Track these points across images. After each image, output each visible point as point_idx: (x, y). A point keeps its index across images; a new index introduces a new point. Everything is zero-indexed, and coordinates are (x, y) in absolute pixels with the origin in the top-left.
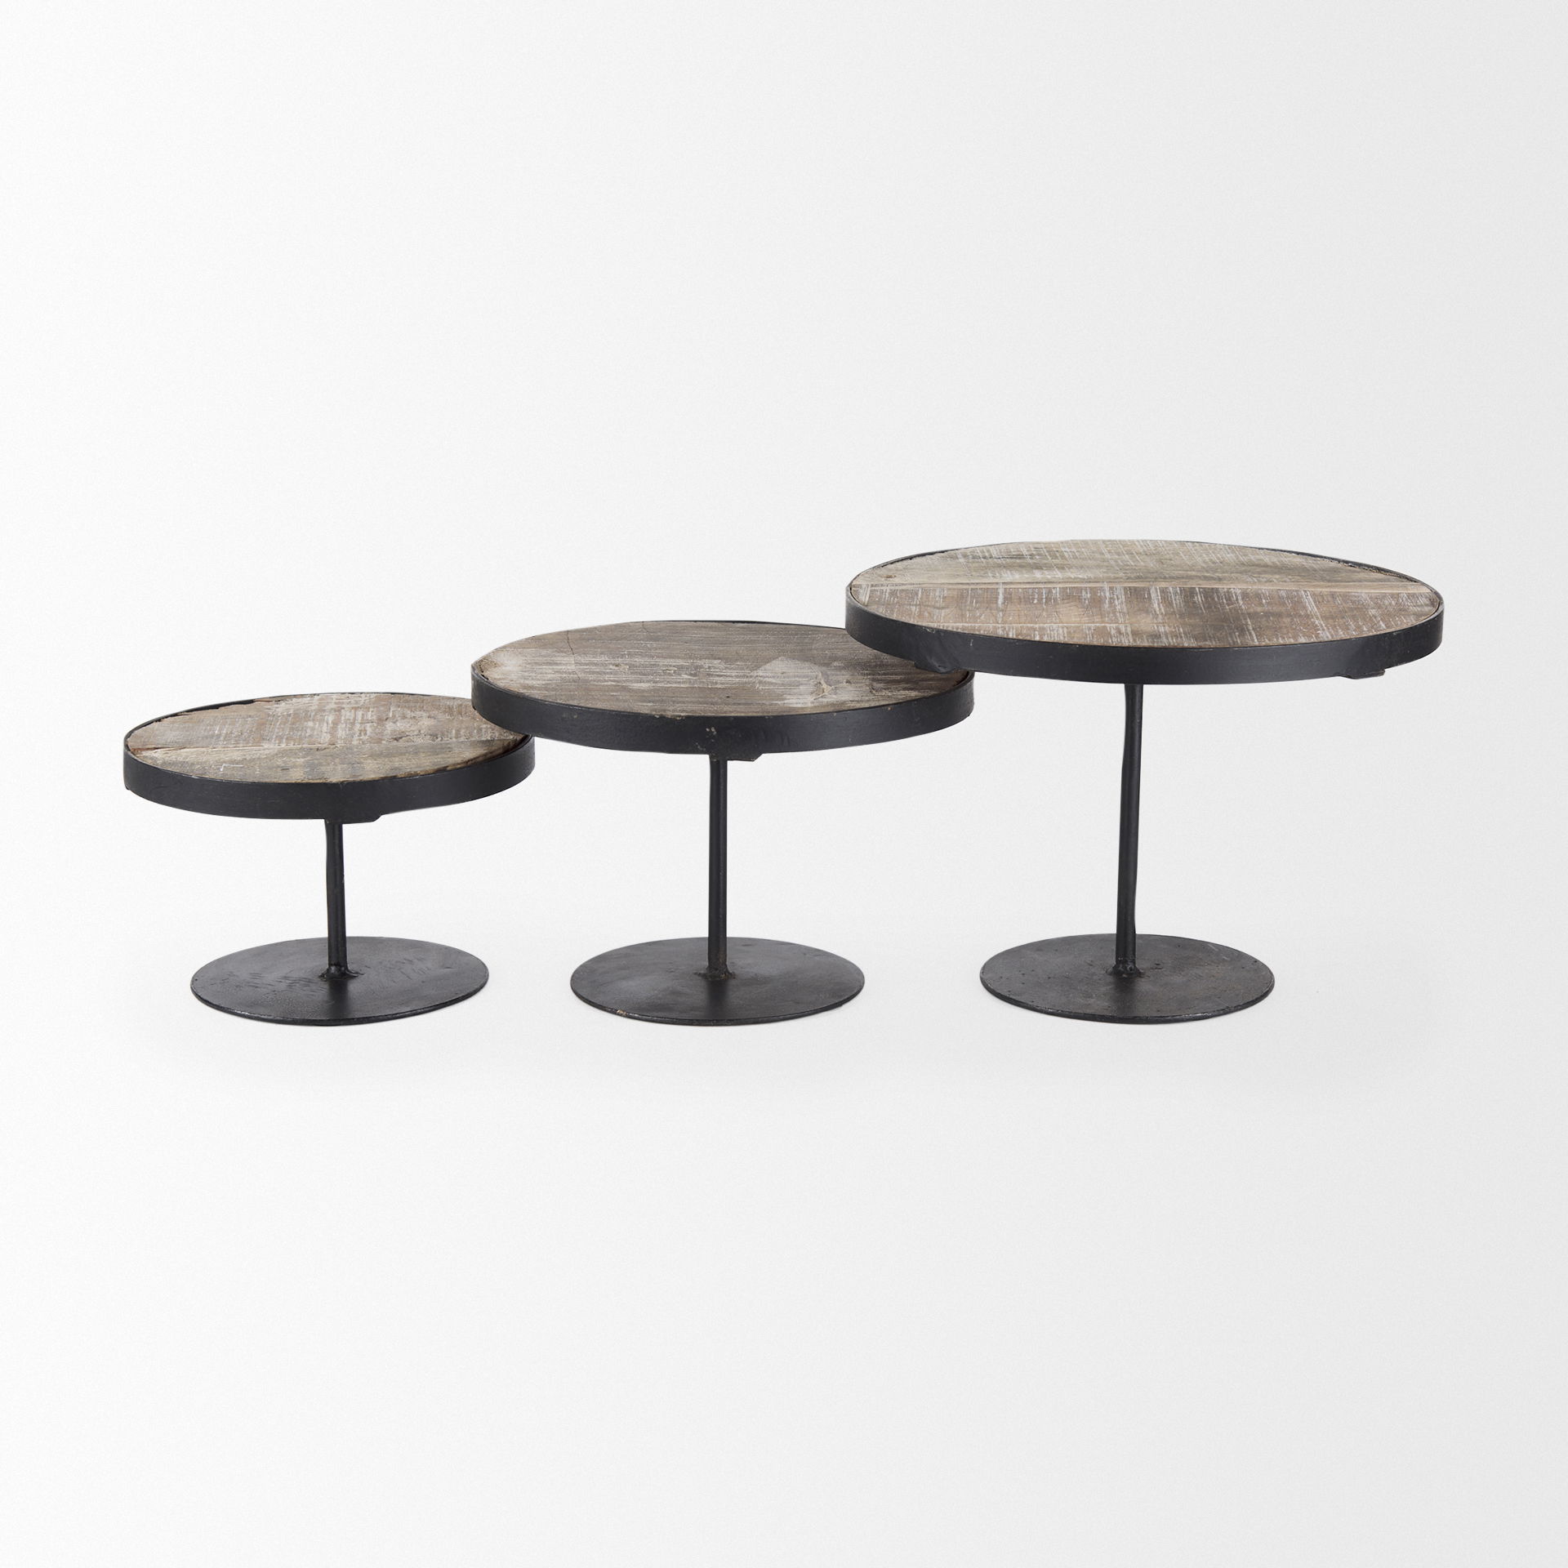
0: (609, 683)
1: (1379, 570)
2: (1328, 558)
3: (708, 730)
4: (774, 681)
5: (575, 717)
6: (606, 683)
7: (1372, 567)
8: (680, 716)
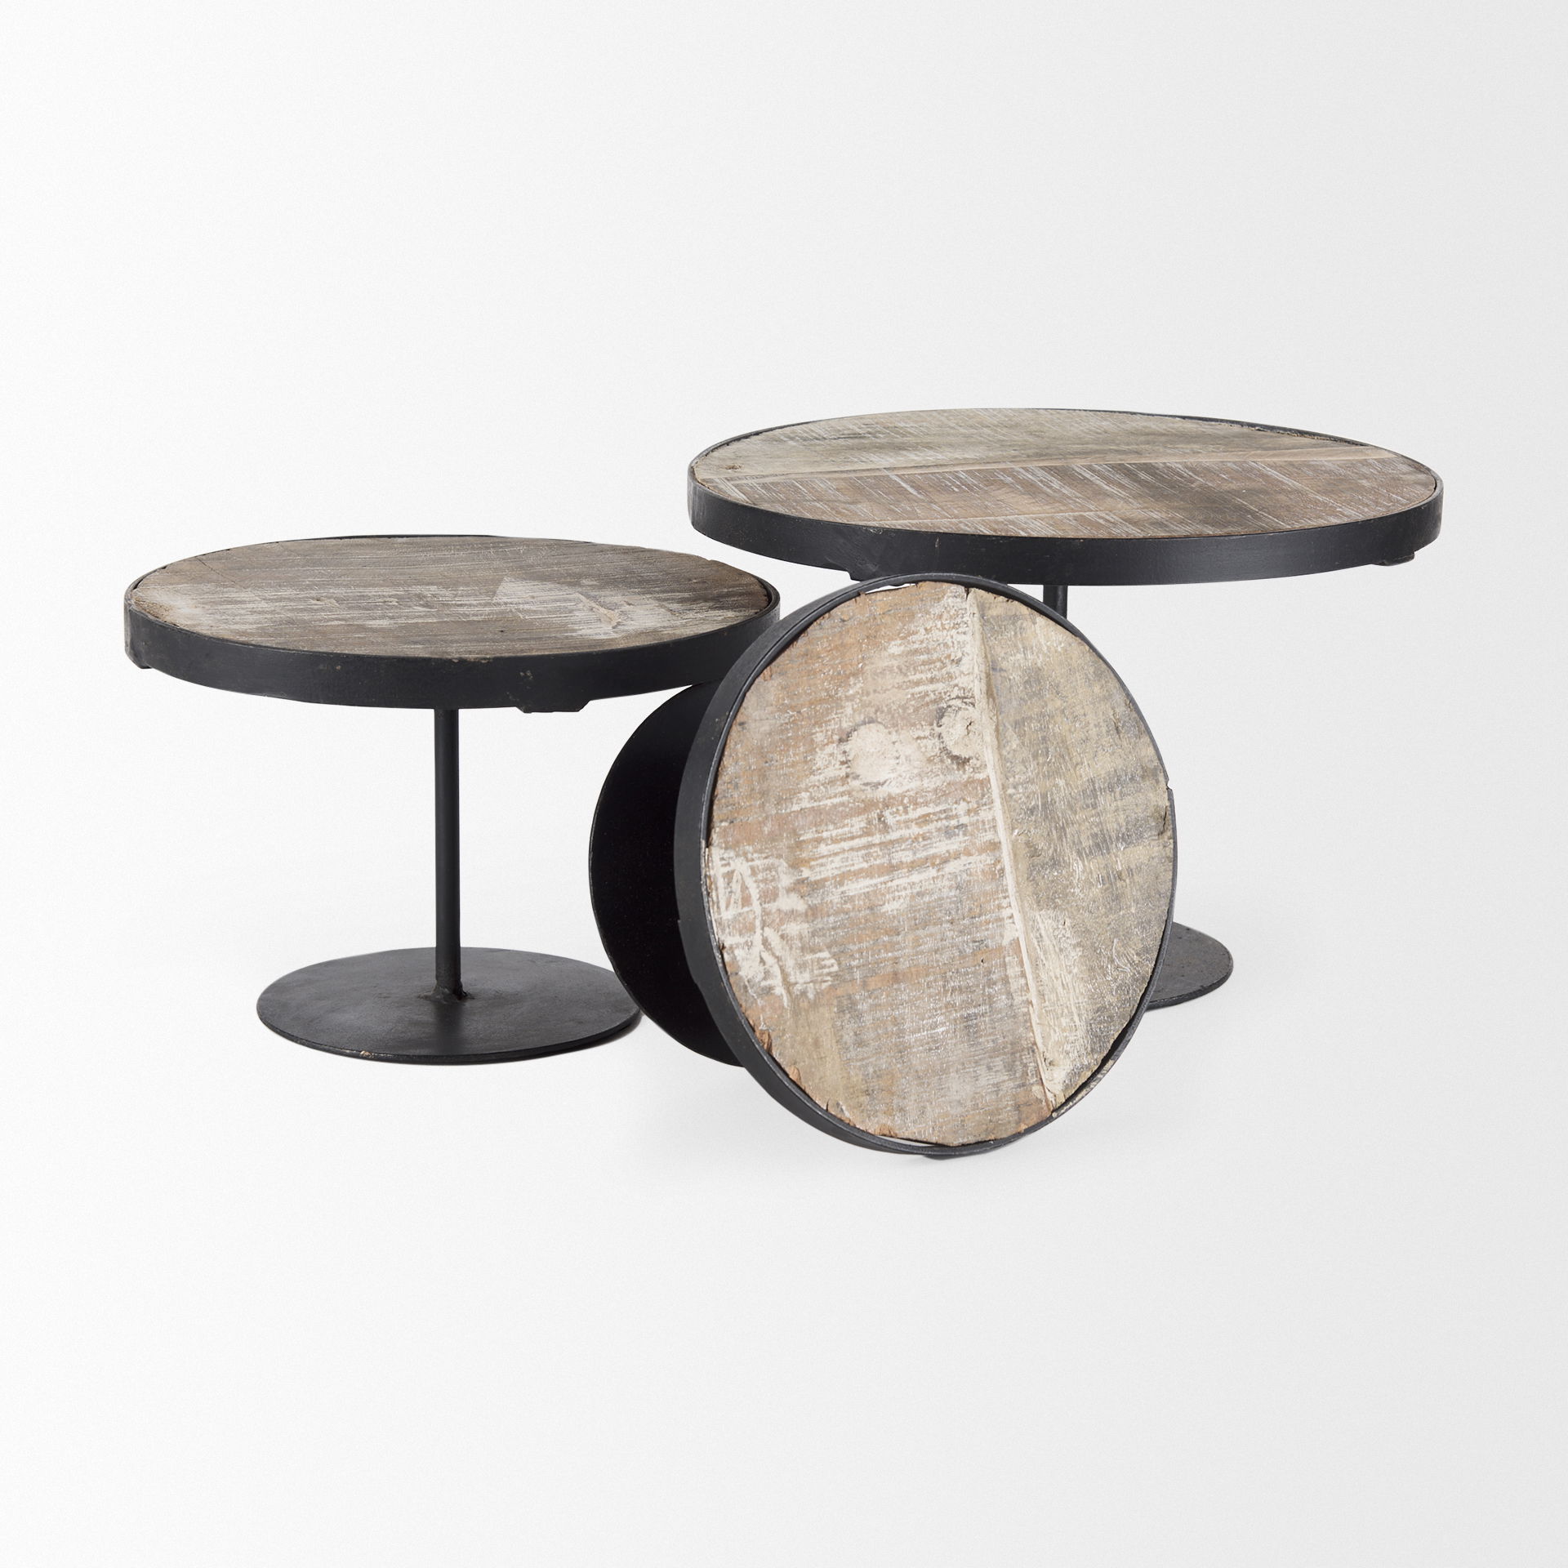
0: (336, 623)
1: (1302, 433)
2: (1227, 421)
3: (522, 674)
4: (534, 608)
5: (339, 667)
6: (329, 623)
7: (1290, 430)
8: (485, 659)
